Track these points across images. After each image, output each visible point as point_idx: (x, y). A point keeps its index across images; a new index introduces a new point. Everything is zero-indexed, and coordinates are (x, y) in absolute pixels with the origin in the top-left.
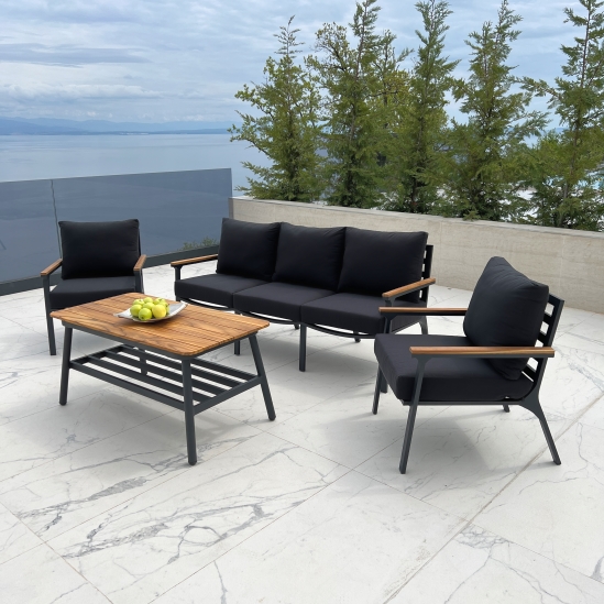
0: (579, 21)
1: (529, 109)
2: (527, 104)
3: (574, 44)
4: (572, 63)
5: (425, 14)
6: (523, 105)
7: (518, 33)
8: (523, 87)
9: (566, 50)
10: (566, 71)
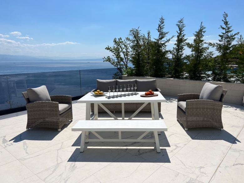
0: (223, 28)
1: (208, 51)
2: (208, 49)
3: (222, 34)
4: (222, 39)
5: (179, 27)
6: (207, 50)
7: (205, 31)
8: (208, 45)
9: (220, 36)
10: (220, 41)
